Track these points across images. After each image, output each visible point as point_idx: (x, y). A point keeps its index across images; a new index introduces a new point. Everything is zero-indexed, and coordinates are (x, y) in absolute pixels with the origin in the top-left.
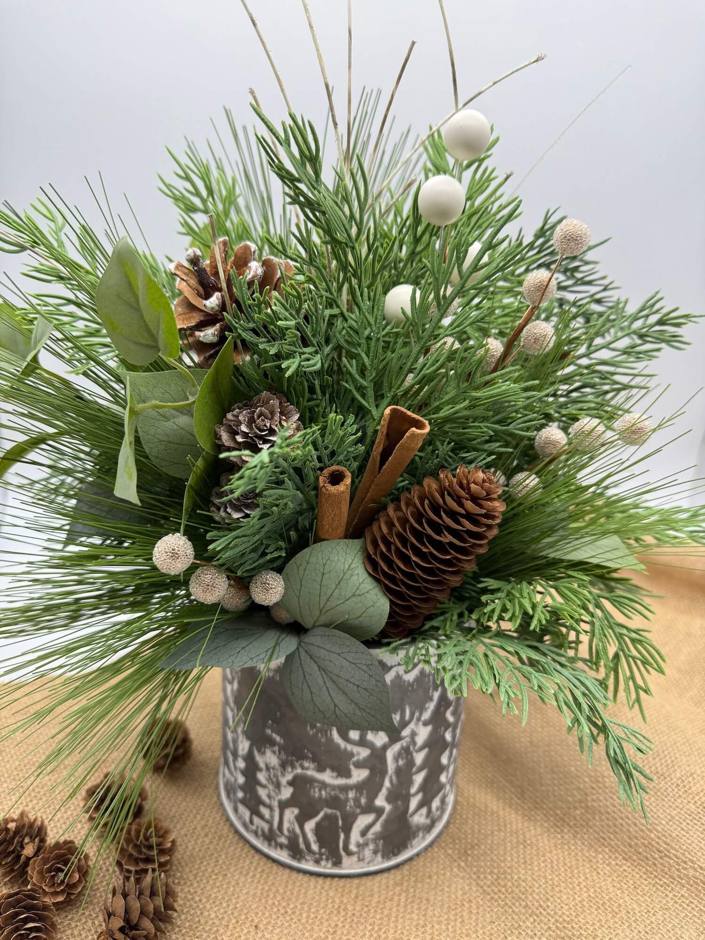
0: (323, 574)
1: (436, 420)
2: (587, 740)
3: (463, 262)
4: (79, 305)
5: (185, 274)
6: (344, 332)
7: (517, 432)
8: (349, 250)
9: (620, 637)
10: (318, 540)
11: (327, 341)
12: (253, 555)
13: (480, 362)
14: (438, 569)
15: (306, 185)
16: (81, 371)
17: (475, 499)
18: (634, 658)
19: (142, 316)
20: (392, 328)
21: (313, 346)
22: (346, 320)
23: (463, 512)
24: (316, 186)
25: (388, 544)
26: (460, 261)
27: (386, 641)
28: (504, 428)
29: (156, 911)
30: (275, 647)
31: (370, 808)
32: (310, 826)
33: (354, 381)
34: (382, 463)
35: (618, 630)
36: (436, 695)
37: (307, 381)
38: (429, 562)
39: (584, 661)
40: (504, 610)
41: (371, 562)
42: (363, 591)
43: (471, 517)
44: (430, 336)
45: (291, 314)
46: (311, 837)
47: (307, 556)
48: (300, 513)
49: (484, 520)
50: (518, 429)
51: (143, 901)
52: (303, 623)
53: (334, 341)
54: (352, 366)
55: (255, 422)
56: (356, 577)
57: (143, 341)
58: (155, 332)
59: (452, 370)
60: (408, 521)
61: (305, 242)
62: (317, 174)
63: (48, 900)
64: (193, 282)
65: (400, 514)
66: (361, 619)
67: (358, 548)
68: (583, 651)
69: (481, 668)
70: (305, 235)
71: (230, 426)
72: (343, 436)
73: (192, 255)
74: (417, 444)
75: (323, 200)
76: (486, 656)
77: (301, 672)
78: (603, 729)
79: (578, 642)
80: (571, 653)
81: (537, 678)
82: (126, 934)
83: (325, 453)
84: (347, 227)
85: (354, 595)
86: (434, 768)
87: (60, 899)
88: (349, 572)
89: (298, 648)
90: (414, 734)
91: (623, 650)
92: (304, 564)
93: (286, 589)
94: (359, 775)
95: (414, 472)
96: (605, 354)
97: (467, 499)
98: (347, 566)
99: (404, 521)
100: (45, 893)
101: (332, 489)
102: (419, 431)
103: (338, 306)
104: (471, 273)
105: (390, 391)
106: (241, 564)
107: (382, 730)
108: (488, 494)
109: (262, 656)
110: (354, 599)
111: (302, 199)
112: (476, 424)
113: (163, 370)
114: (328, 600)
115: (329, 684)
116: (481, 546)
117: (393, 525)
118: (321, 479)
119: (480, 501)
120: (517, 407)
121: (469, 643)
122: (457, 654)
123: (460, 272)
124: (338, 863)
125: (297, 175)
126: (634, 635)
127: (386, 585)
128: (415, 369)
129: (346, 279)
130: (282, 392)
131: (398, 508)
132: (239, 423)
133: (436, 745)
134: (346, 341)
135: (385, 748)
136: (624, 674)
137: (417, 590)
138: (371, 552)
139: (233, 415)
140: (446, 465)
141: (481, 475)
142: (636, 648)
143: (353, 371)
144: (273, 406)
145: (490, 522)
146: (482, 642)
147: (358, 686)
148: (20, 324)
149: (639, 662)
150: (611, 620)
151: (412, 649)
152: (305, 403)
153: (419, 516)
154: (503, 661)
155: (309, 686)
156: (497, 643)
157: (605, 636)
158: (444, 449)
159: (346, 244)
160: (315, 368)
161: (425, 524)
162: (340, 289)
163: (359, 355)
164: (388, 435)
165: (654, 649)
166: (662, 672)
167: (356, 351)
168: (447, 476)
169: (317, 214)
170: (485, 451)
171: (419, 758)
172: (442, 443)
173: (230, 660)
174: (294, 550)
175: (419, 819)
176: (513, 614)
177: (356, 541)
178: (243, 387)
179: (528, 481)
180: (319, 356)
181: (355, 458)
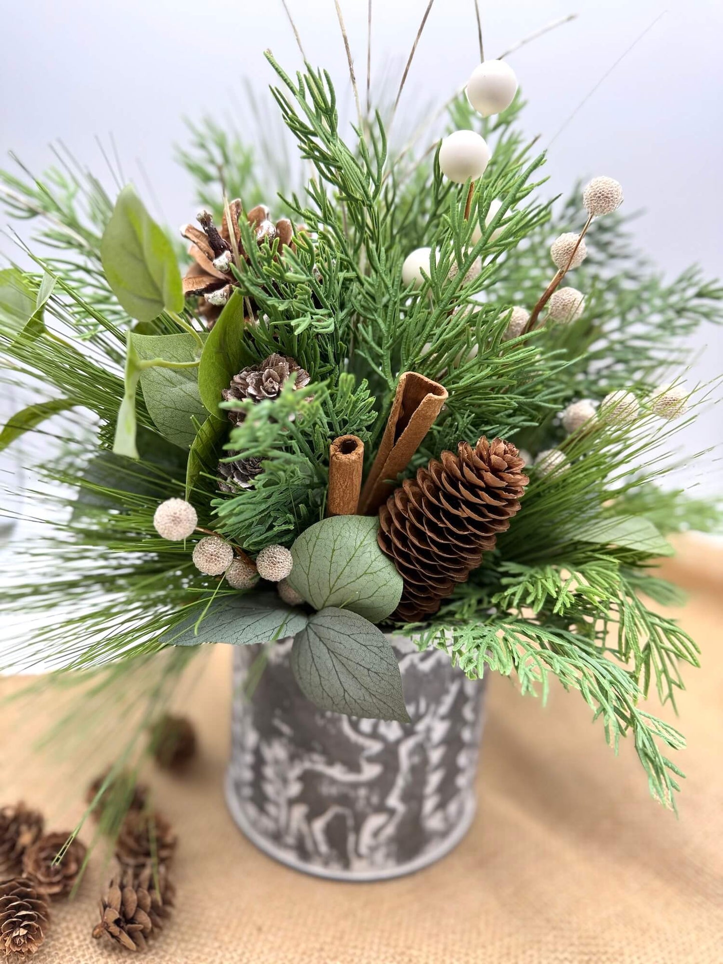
0: (334, 550)
1: (456, 390)
2: (613, 730)
3: (485, 216)
4: (88, 271)
5: (196, 236)
6: (360, 297)
7: (543, 404)
8: (365, 209)
9: (651, 627)
10: (328, 514)
11: (342, 306)
12: (259, 527)
13: (503, 324)
14: (456, 546)
15: (321, 137)
16: (88, 337)
17: (495, 471)
18: (666, 650)
19: (146, 268)
20: (411, 290)
21: (327, 308)
22: (362, 284)
23: (482, 484)
24: (331, 139)
25: (402, 519)
26: (482, 217)
27: (400, 624)
28: (529, 400)
29: (154, 905)
30: (282, 626)
31: (381, 808)
32: (319, 825)
33: (371, 349)
34: (398, 434)
35: (650, 619)
36: (454, 688)
37: (320, 347)
38: (446, 539)
39: (613, 651)
40: (526, 593)
41: (384, 539)
42: (375, 570)
43: (491, 490)
44: (450, 298)
45: (302, 269)
46: (320, 837)
47: (317, 530)
48: (311, 486)
49: (505, 494)
50: (545, 401)
51: (140, 894)
52: (312, 603)
53: (349, 305)
54: (367, 333)
55: (263, 385)
56: (368, 555)
57: (148, 296)
58: (159, 285)
59: (473, 335)
60: (424, 495)
61: (320, 199)
62: (333, 127)
63: (43, 891)
64: (204, 244)
65: (416, 489)
66: (373, 599)
67: (372, 525)
68: (612, 642)
69: (500, 651)
70: (319, 191)
71: (238, 389)
72: (356, 402)
73: (203, 214)
74: (434, 412)
75: (339, 153)
76: (505, 640)
77: (310, 654)
78: (632, 721)
79: (605, 632)
80: (598, 643)
81: (559, 662)
82: (122, 928)
83: (336, 419)
84: (364, 184)
85: (365, 573)
86: (451, 770)
87: (56, 889)
88: (361, 549)
89: (306, 629)
90: (429, 730)
91: (654, 641)
92: (314, 539)
93: (294, 565)
94: (371, 771)
95: (432, 446)
96: (638, 329)
97: (486, 471)
98: (359, 543)
99: (420, 496)
100: (41, 883)
101: (343, 457)
102: (436, 397)
103: (354, 270)
104: (494, 228)
105: (407, 360)
106: (248, 536)
107: (396, 720)
108: (510, 467)
109: (267, 634)
110: (364, 577)
111: (317, 154)
112: (499, 396)
113: (170, 333)
114: (338, 578)
115: (339, 667)
116: (501, 522)
117: (408, 500)
118: (332, 447)
119: (500, 473)
120: (544, 377)
121: (488, 628)
122: (474, 639)
123: (482, 227)
124: (346, 865)
125: (312, 128)
126: (666, 625)
127: (399, 564)
128: (434, 334)
129: (362, 239)
130: (293, 356)
131: (415, 483)
132: (247, 385)
133: (453, 743)
134: (362, 306)
135: (398, 742)
136: (656, 667)
137: (432, 569)
138: (385, 529)
139: (241, 378)
140: (466, 439)
141: (502, 446)
142: (669, 639)
143: (369, 338)
144: (282, 368)
145: (511, 496)
146: (502, 627)
147: (369, 670)
148: (26, 287)
149: (672, 655)
150: (642, 609)
151: (426, 634)
152: (317, 370)
153: (435, 490)
154: (524, 646)
155: (317, 670)
156: (519, 629)
157: (635, 624)
158: (463, 421)
159: (363, 202)
160: (327, 330)
161: (442, 498)
162: (356, 251)
163: (376, 321)
164: (403, 403)
165: (689, 640)
166: (698, 665)
167: (372, 317)
168: (466, 448)
169: (333, 169)
170: (508, 424)
171: (435, 756)
172: (462, 415)
173: (234, 636)
174: (303, 524)
175: (434, 823)
176: (536, 598)
177: (369, 518)
178: (252, 352)
179: (555, 458)
180: (332, 319)
181: (369, 428)
